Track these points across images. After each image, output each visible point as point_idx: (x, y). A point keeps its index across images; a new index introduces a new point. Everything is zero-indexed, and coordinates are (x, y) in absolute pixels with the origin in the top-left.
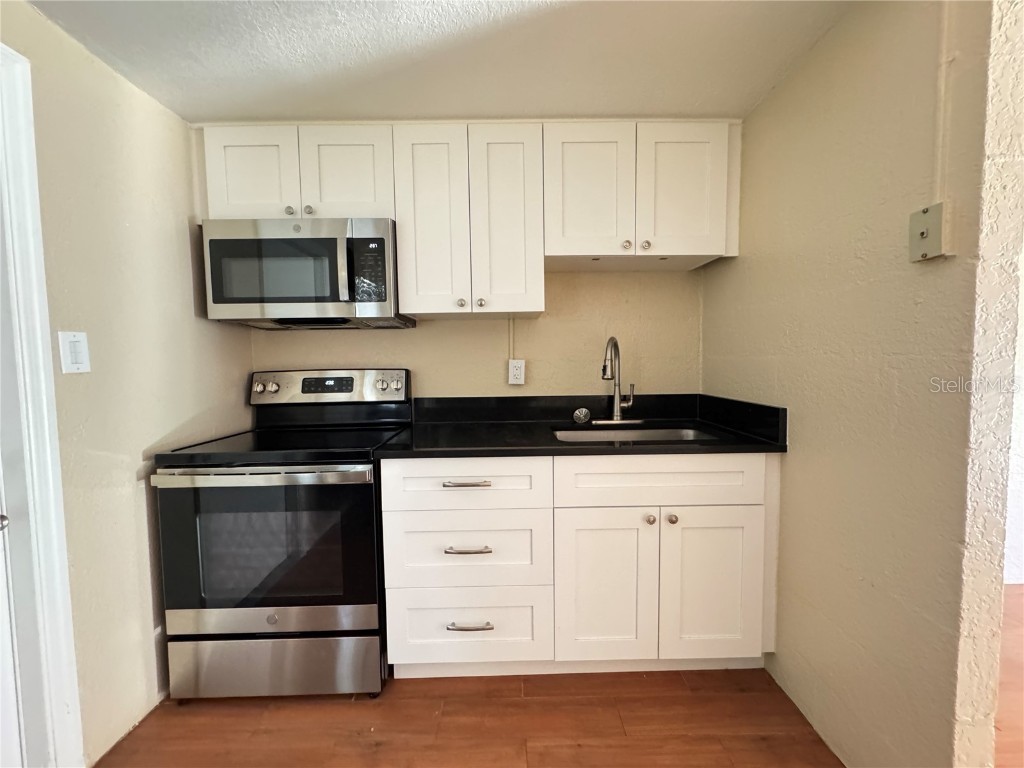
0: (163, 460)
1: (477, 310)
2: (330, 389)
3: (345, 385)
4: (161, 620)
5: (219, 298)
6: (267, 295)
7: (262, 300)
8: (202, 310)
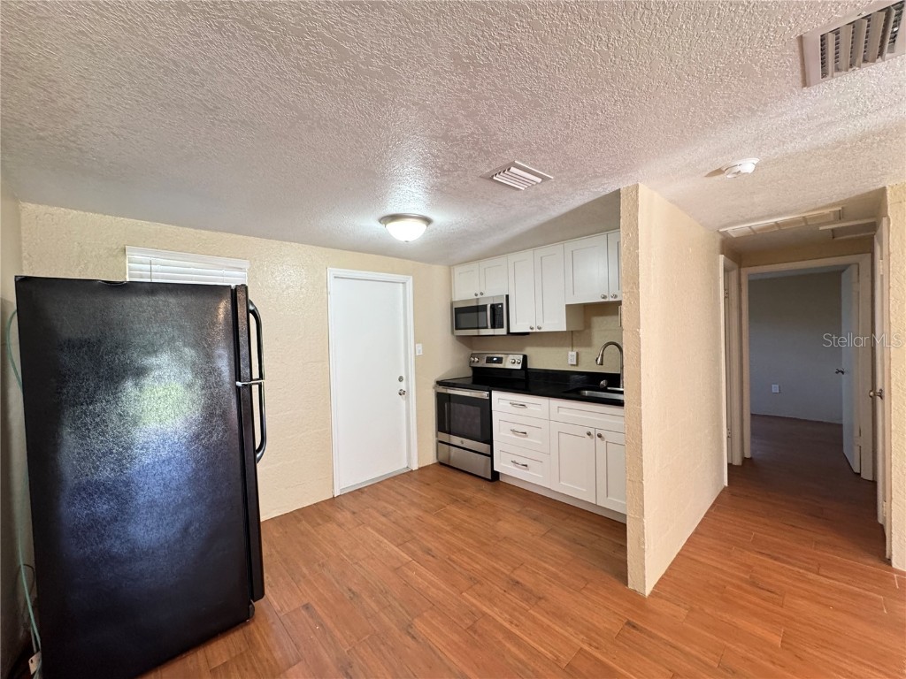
0: (440, 383)
1: (538, 331)
2: (495, 362)
3: (500, 360)
4: (437, 436)
5: (457, 328)
6: (480, 326)
7: (478, 328)
8: (453, 333)
